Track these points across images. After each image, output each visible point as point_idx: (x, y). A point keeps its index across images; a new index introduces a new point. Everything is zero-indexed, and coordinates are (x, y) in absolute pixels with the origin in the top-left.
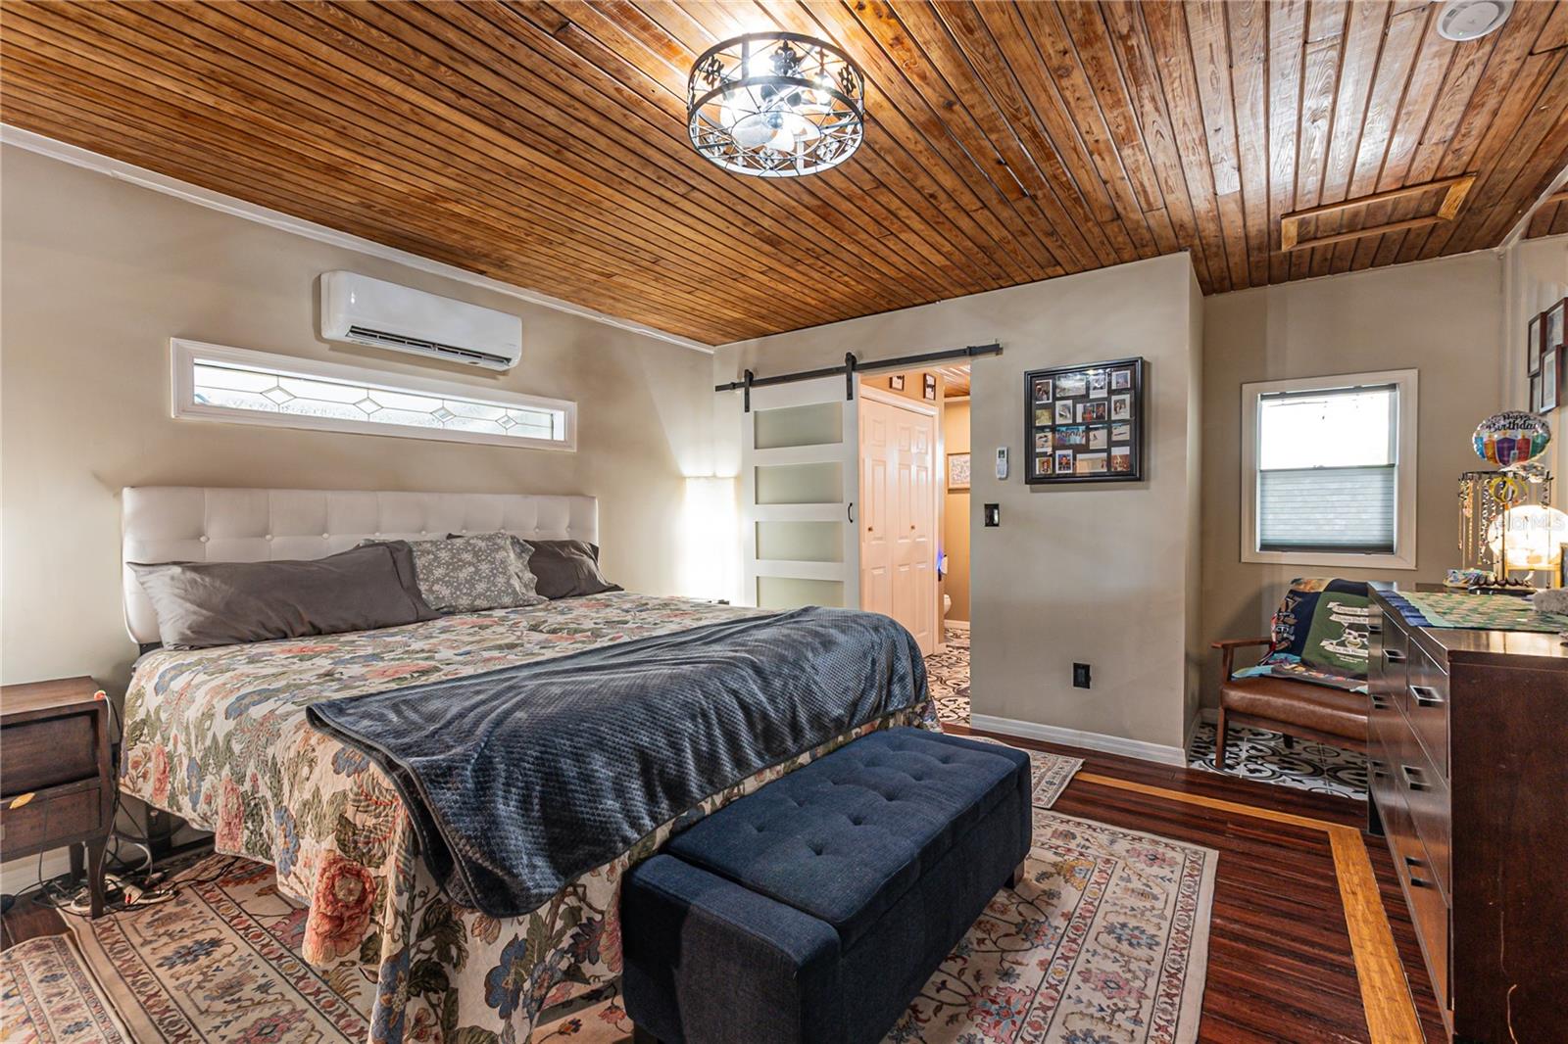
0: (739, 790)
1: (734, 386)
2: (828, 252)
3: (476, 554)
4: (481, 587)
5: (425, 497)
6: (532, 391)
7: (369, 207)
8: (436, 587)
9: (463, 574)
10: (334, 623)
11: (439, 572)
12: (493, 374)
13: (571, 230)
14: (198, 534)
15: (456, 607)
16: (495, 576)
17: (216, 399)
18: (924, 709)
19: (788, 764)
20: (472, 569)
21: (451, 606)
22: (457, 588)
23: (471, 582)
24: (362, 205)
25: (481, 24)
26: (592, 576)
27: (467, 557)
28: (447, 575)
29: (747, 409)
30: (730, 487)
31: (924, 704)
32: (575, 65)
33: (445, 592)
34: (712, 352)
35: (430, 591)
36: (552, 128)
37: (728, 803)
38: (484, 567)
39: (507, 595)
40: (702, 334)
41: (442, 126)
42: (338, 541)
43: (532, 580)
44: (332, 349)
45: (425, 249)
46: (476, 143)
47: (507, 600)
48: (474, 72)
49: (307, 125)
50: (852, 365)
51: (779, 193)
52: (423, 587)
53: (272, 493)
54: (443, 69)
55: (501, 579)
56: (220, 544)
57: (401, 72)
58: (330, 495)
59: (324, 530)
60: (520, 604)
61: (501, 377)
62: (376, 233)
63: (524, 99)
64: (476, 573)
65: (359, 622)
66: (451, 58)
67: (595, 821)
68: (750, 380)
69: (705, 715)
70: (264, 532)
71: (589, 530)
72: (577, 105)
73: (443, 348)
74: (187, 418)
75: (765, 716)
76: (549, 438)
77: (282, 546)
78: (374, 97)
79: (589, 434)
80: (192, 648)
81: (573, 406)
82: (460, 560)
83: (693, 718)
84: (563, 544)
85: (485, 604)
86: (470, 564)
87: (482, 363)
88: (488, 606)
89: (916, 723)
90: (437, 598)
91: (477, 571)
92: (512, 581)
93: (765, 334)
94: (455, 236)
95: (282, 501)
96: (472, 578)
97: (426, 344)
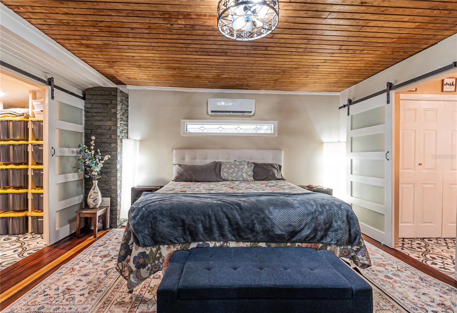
0: (227, 244)
1: (344, 106)
2: (342, 45)
3: (235, 166)
4: (234, 175)
5: (229, 150)
6: (262, 120)
7: (211, 82)
8: (224, 174)
9: (231, 171)
10: (200, 179)
11: (225, 170)
12: (250, 116)
14: (184, 159)
15: (228, 179)
16: (238, 172)
17: (192, 131)
18: (358, 250)
20: (233, 170)
21: (227, 179)
22: (229, 174)
23: (232, 173)
24: (209, 82)
25: (183, 36)
26: (274, 174)
27: (233, 166)
28: (227, 171)
29: (348, 114)
31: (359, 247)
32: (205, 33)
33: (226, 175)
34: (339, 94)
35: (223, 174)
36: (218, 50)
37: (221, 247)
38: (236, 169)
39: (241, 177)
41: (202, 60)
42: (209, 161)
43: (251, 174)
44: (211, 117)
45: (227, 87)
46: (210, 60)
47: (241, 179)
48: (192, 46)
49: (185, 70)
50: (390, 87)
51: (294, 35)
52: (222, 173)
53: (197, 150)
54: (188, 48)
55: (240, 173)
56: (188, 161)
57: (184, 53)
58: (208, 150)
59: (207, 159)
60: (245, 181)
61: (252, 117)
62: (218, 87)
63: (206, 46)
64: (234, 171)
65: (204, 180)
66: (187, 46)
68: (350, 102)
70: (195, 159)
71: (280, 161)
72: (216, 42)
73: (233, 112)
74: (184, 135)
76: (270, 133)
77: (199, 162)
78: (186, 60)
79: (281, 131)
80: (175, 181)
81: (276, 122)
82: (231, 167)
85: (235, 179)
86: (233, 168)
87: (245, 114)
88: (236, 180)
89: (352, 254)
90: (224, 176)
91: (234, 170)
92: (243, 174)
93: (356, 83)
94: (231, 82)
95: (199, 152)
96: (233, 172)
97: (230, 112)
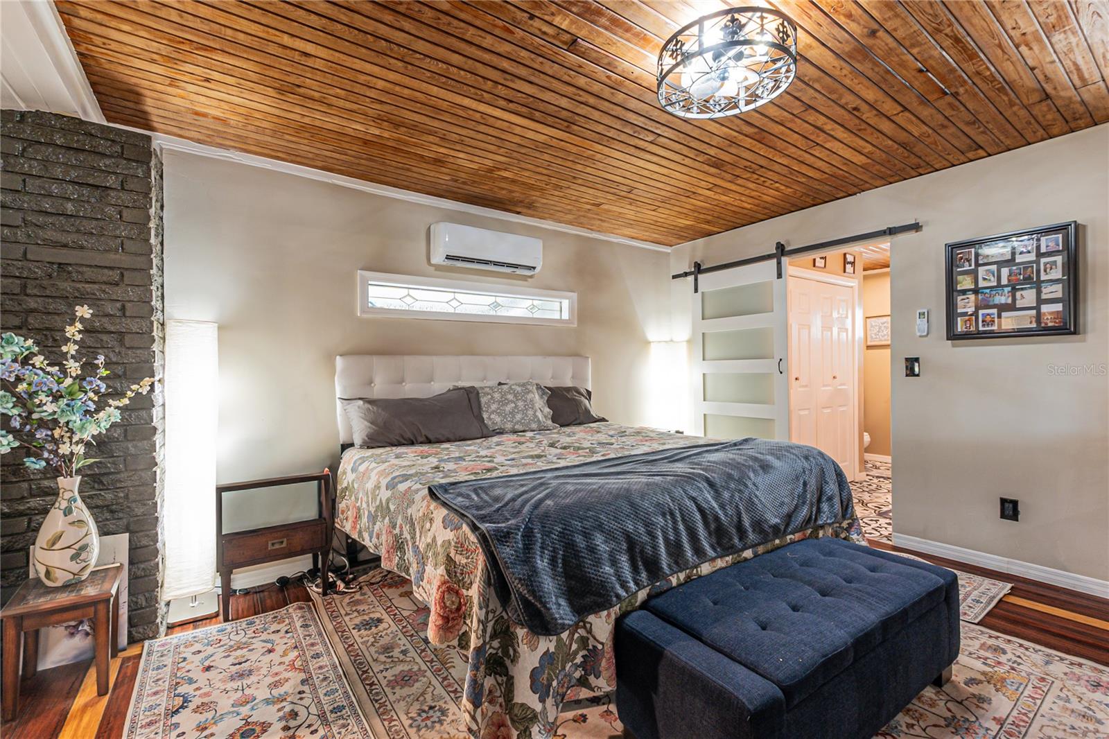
0: (697, 571)
1: (686, 274)
2: (762, 167)
3: (515, 396)
4: (518, 417)
5: (485, 359)
6: (548, 288)
7: (456, 181)
8: (492, 416)
9: (508, 408)
10: (439, 436)
11: (494, 407)
12: (525, 278)
13: (574, 178)
14: (371, 382)
15: (504, 430)
16: (526, 409)
17: (379, 304)
18: (851, 526)
19: (735, 556)
20: (513, 405)
21: (501, 429)
22: (505, 417)
23: (512, 413)
24: (453, 180)
25: (524, 53)
26: (587, 412)
27: (510, 397)
28: (498, 408)
29: (696, 291)
30: (683, 348)
31: (850, 521)
32: (580, 67)
33: (498, 419)
34: (669, 251)
35: (489, 418)
36: (564, 112)
37: (689, 579)
38: (520, 404)
39: (534, 422)
40: (661, 238)
41: (499, 124)
42: (439, 388)
43: (549, 413)
44: (436, 270)
45: (486, 202)
46: (518, 130)
47: (534, 426)
48: (519, 85)
49: (425, 137)
50: (781, 251)
51: (723, 128)
52: (485, 416)
53: (406, 358)
54: (500, 87)
55: (530, 412)
56: (381, 389)
57: (476, 94)
58: (434, 359)
59: (431, 380)
60: (542, 429)
61: (529, 280)
62: (459, 196)
63: (547, 96)
64: (515, 408)
65: (451, 437)
66: (505, 79)
67: (597, 580)
68: (698, 269)
69: (672, 514)
70: (402, 381)
71: (585, 380)
72: (581, 93)
73: (496, 264)
74: (365, 316)
75: (717, 519)
76: (558, 317)
77: (412, 389)
78: (461, 113)
79: (584, 314)
80: (368, 448)
81: (574, 295)
82: (506, 399)
83: (664, 515)
84: (568, 389)
85: (521, 428)
86: (512, 402)
87: (519, 272)
88: (522, 429)
89: (843, 536)
90: (493, 423)
91: (516, 406)
92: (537, 414)
93: (710, 234)
94: (504, 192)
95: (411, 362)
96: (513, 411)
97: (487, 262)
